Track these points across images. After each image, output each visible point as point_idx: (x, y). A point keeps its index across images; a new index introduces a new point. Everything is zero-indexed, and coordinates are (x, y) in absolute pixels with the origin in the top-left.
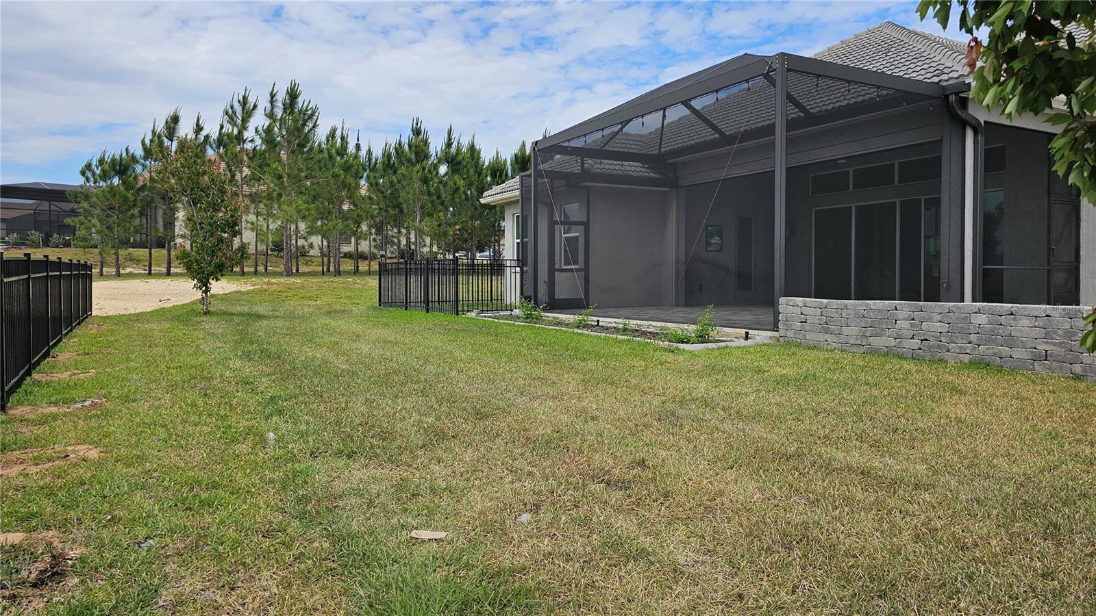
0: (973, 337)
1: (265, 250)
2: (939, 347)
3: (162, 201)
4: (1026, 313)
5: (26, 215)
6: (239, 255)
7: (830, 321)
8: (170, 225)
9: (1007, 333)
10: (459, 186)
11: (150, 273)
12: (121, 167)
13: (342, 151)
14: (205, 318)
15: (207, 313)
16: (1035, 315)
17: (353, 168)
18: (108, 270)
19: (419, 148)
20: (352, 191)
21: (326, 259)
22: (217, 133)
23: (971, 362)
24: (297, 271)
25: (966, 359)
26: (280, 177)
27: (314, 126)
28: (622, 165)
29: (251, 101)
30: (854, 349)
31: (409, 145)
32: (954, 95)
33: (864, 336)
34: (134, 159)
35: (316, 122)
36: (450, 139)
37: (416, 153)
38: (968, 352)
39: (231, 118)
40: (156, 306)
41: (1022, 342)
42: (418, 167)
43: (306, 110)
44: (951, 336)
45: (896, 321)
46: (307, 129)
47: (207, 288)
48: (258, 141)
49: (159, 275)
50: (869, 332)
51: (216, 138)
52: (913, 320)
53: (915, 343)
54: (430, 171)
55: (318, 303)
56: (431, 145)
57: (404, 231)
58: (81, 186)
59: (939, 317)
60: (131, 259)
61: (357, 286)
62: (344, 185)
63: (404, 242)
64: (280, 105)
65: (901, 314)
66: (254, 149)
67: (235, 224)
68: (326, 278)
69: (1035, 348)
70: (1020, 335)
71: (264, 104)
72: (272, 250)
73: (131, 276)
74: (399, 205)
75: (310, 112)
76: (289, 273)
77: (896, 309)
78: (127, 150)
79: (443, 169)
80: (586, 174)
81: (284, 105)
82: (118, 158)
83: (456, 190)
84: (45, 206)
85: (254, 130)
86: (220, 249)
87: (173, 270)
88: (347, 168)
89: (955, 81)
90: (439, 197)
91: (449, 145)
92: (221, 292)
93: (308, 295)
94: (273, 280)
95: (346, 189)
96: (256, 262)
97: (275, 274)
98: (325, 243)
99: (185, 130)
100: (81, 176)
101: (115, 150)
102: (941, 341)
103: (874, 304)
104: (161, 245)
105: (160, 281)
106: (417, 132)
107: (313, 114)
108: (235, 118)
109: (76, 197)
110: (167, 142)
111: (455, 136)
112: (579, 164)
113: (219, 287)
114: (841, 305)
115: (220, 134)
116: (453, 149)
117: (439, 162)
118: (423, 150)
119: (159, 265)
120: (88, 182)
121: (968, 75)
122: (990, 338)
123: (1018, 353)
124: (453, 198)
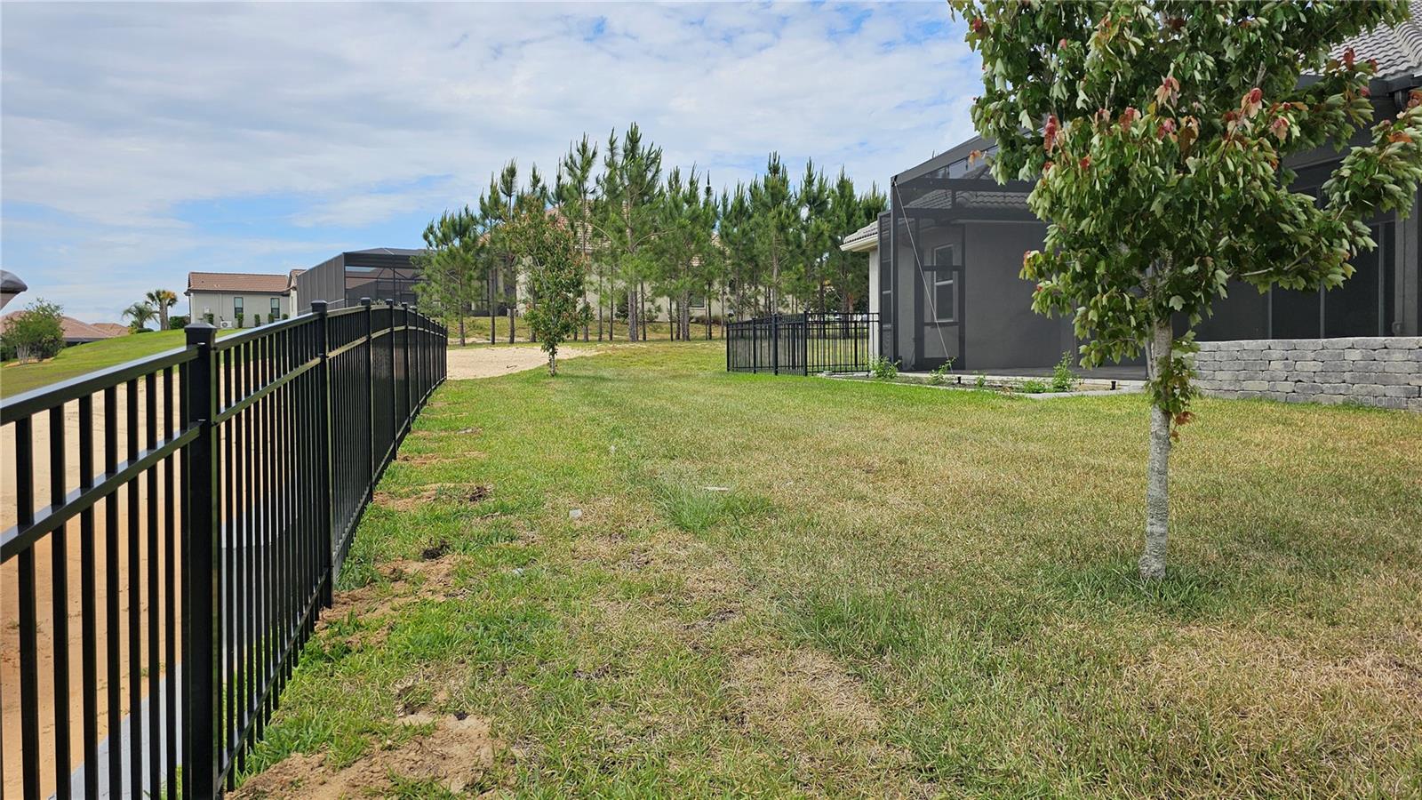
0: (1347, 376)
1: (610, 316)
2: (1313, 389)
3: (502, 263)
4: (1400, 346)
5: (368, 284)
6: (584, 315)
7: (1203, 365)
8: (511, 288)
9: (1381, 368)
10: (823, 231)
11: (493, 343)
12: (460, 228)
13: (692, 198)
14: (552, 380)
15: (554, 375)
16: (1408, 347)
17: (703, 219)
18: (451, 340)
19: (775, 189)
20: (701, 244)
21: (675, 325)
22: (555, 186)
23: (1345, 404)
24: (645, 338)
25: (1340, 400)
26: (621, 231)
27: (657, 172)
28: (1005, 197)
29: (591, 147)
30: (1228, 396)
31: (765, 186)
32: (1400, 93)
33: (1238, 380)
34: (473, 218)
35: (658, 166)
36: (810, 175)
37: (773, 195)
38: (1342, 392)
39: (571, 169)
40: (504, 372)
41: (1396, 378)
42: (773, 212)
43: (649, 154)
44: (1325, 375)
45: (1270, 361)
46: (649, 175)
47: (554, 349)
48: (600, 192)
49: (503, 344)
50: (1242, 375)
51: (554, 191)
52: (1287, 359)
53: (1289, 386)
54: (788, 217)
55: (663, 368)
56: (790, 183)
57: (762, 289)
58: (425, 251)
59: (1312, 355)
60: (475, 327)
61: (705, 351)
62: (692, 237)
63: (762, 301)
64: (620, 151)
65: (1275, 354)
66: (596, 200)
67: (579, 283)
68: (674, 344)
69: (1409, 384)
70: (1393, 370)
71: (603, 153)
72: (618, 316)
73: (474, 344)
74: (752, 259)
75: (653, 156)
76: (634, 339)
77: (1270, 349)
78: (466, 210)
79: (804, 212)
80: (959, 210)
81: (625, 151)
82: (457, 218)
83: (819, 236)
84: (388, 273)
85: (595, 181)
86: (565, 310)
87: (516, 339)
88: (694, 218)
89: (1403, 74)
90: (799, 246)
91: (810, 182)
92: (566, 357)
93: (654, 360)
94: (618, 346)
95: (695, 242)
96: (601, 329)
97: (620, 341)
98: (674, 306)
99: (523, 184)
100: (424, 241)
101: (454, 210)
102: (1315, 382)
103: (1248, 344)
104: (503, 313)
105: (505, 349)
106: (774, 170)
107: (656, 158)
108: (575, 169)
109: (420, 263)
110: (504, 198)
111: (816, 171)
112: (950, 199)
113: (565, 352)
114: (1214, 346)
115: (558, 185)
116: (815, 188)
117: (799, 204)
118: (780, 191)
119: (501, 335)
120: (431, 246)
121: (1418, 67)
122: (1363, 375)
123: (1392, 391)
124: (815, 246)
